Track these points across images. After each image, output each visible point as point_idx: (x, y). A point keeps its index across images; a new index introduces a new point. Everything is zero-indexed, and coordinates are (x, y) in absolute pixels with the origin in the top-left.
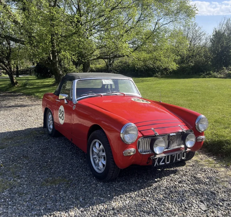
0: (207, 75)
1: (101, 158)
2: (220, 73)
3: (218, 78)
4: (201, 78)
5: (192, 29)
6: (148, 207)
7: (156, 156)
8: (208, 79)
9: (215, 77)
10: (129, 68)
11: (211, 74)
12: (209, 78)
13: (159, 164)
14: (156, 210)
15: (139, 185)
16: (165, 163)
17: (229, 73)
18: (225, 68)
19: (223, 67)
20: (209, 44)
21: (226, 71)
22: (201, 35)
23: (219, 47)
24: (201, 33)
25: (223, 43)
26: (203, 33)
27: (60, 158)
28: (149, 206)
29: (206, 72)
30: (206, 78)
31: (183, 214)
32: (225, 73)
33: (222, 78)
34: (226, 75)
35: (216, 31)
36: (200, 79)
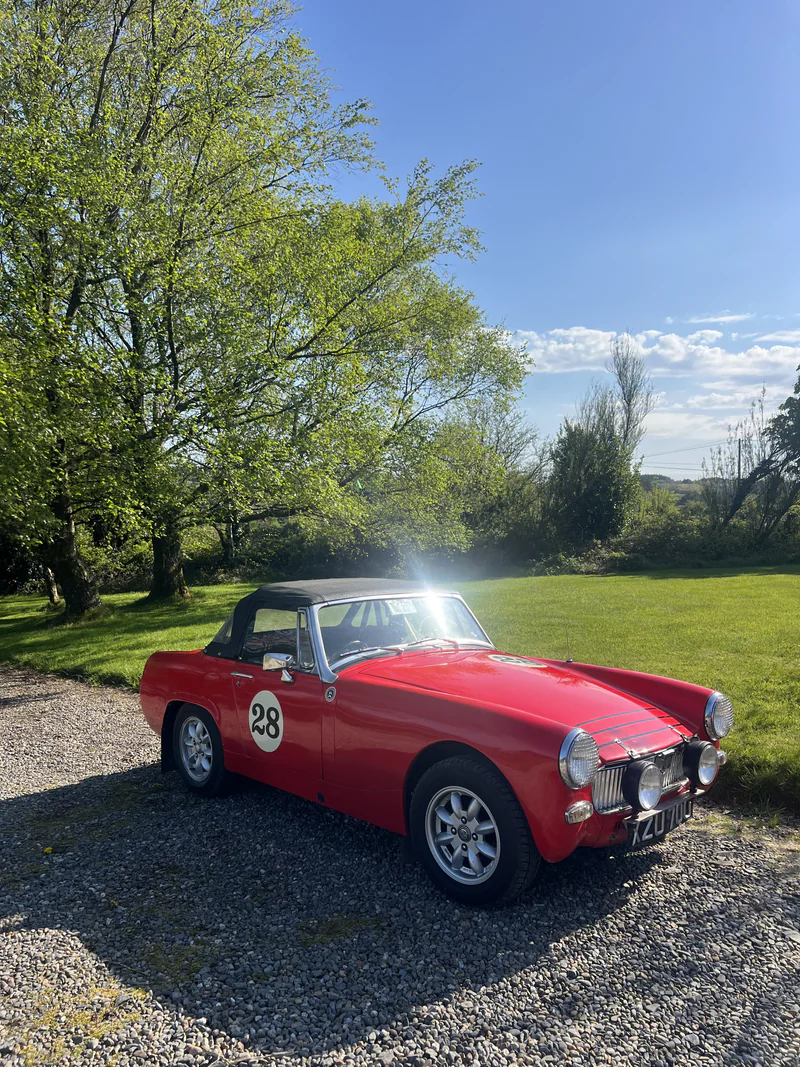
0: (548, 564)
1: (476, 839)
2: (587, 560)
3: (582, 573)
4: (530, 575)
5: (496, 420)
6: (661, 955)
7: (637, 817)
8: (553, 577)
9: (574, 572)
10: (303, 550)
11: (560, 564)
12: (555, 574)
13: (641, 838)
14: (687, 961)
15: (590, 905)
16: (654, 835)
17: (613, 559)
18: (599, 542)
19: (595, 541)
20: (549, 468)
21: (603, 553)
22: (525, 439)
23: (580, 478)
24: (522, 435)
25: (592, 465)
26: (529, 436)
27: (291, 860)
28: (663, 953)
29: (547, 556)
30: (545, 574)
31: (760, 961)
32: (599, 559)
33: (592, 573)
34: (604, 563)
35: (568, 429)
36: (529, 578)
